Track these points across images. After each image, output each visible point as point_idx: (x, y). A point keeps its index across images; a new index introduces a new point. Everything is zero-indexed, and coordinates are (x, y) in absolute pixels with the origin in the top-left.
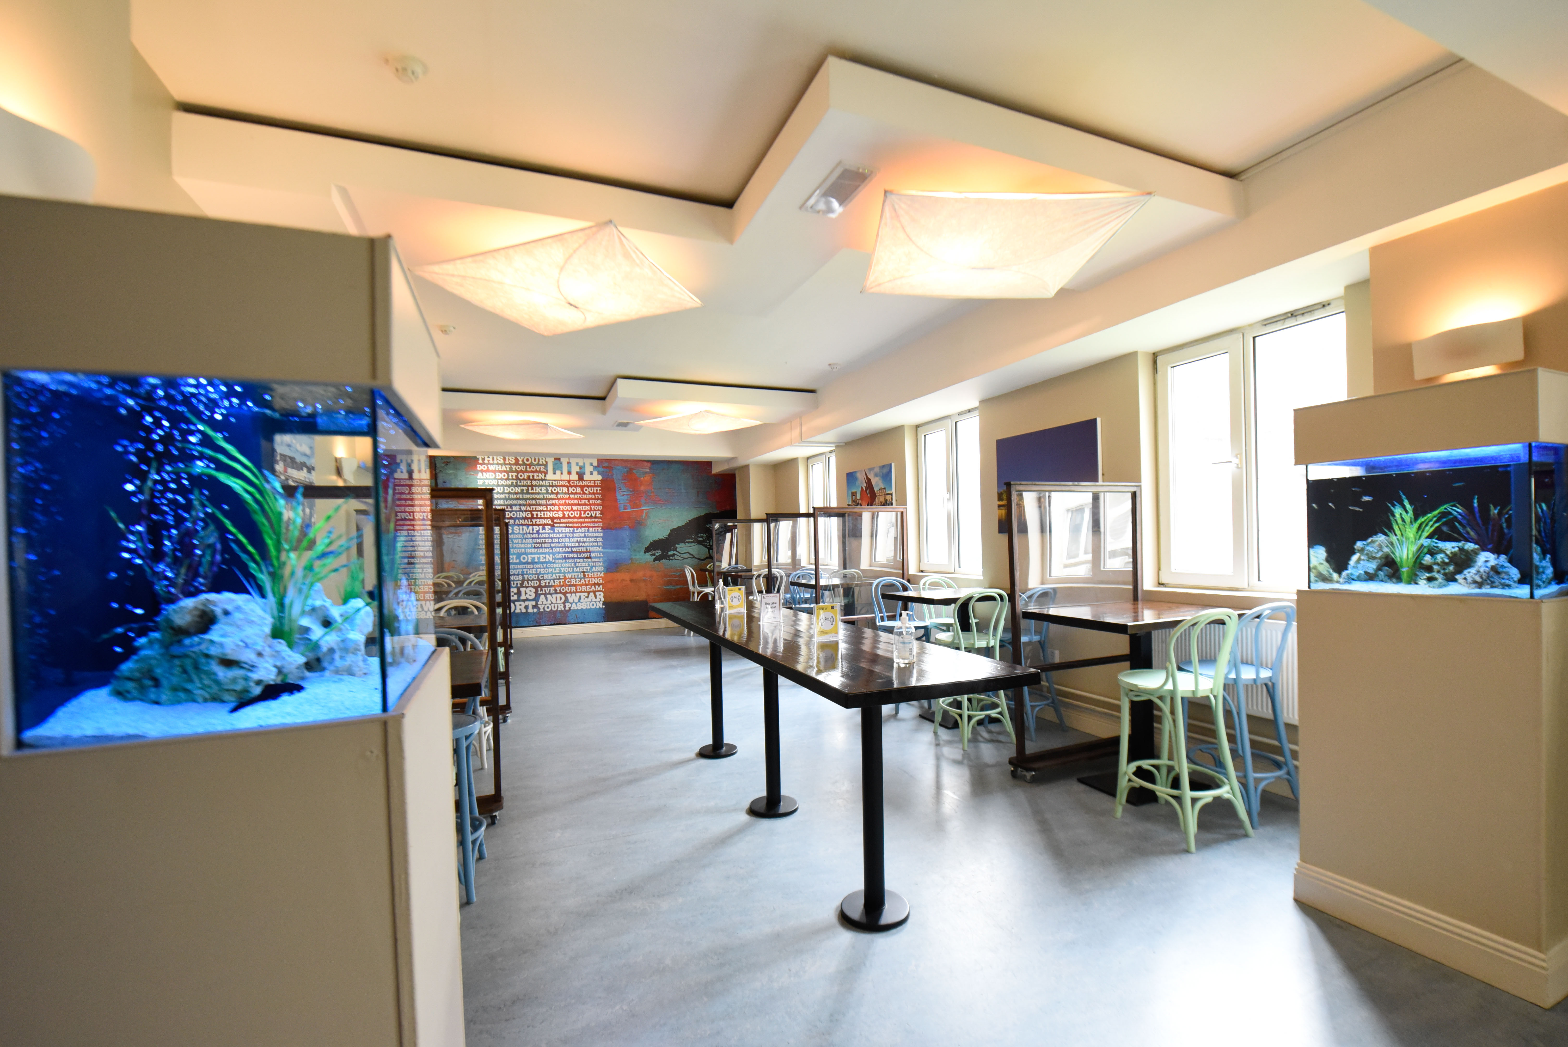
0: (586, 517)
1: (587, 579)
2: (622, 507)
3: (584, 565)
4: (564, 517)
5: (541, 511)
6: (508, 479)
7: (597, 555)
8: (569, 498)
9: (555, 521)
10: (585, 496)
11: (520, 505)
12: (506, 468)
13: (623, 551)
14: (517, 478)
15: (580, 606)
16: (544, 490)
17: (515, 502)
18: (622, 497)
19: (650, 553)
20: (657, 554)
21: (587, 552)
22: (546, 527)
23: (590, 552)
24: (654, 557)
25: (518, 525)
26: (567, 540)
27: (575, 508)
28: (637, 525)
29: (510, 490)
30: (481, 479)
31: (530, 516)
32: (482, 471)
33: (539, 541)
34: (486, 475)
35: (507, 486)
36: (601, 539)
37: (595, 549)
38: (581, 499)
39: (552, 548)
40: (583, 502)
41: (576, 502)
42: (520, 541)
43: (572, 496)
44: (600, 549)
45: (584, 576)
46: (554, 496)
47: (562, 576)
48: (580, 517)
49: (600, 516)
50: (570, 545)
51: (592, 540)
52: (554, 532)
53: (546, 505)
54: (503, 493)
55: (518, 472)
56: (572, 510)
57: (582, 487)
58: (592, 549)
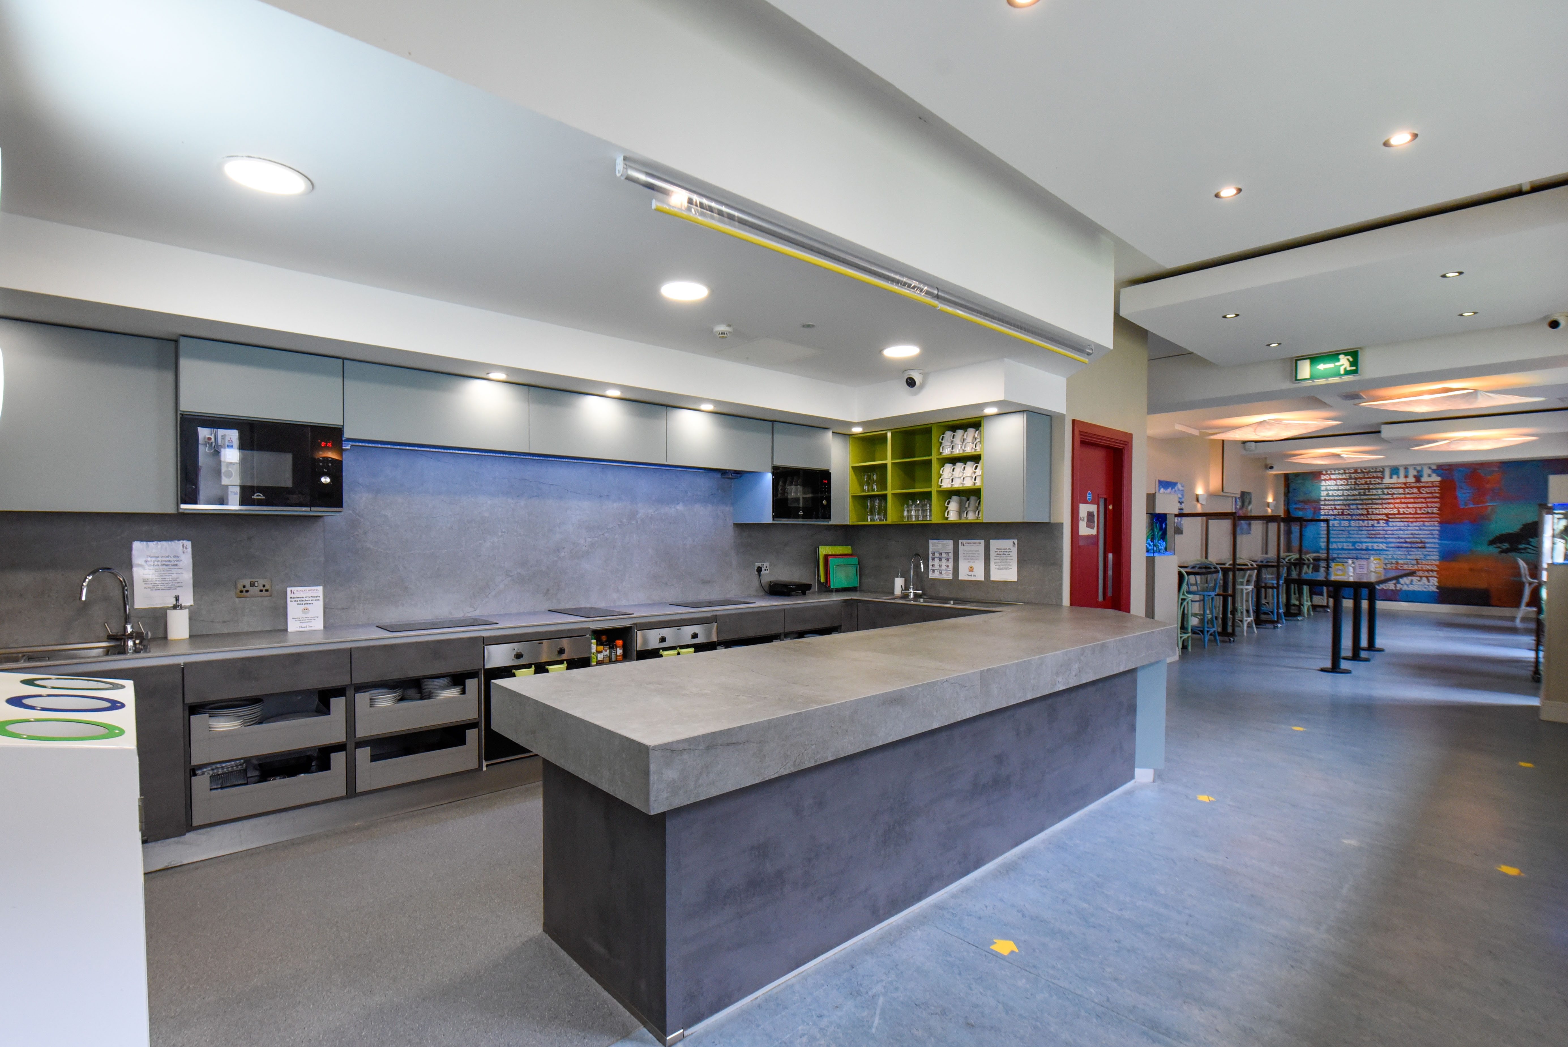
0: (1423, 514)
1: (1419, 566)
2: (1463, 503)
3: (1417, 554)
4: (1399, 513)
5: (1376, 509)
6: (1347, 485)
7: (1433, 545)
8: (1405, 498)
9: (1390, 516)
10: (1421, 495)
11: (1357, 504)
12: (1346, 476)
13: (1463, 543)
14: (1356, 484)
15: (1411, 588)
16: (1380, 492)
17: (1353, 502)
18: (1464, 495)
19: (1495, 546)
20: (1504, 547)
21: (1421, 542)
22: (1381, 521)
23: (1424, 543)
24: (1500, 549)
25: (1354, 520)
26: (1401, 532)
27: (1410, 506)
28: (1478, 520)
29: (1348, 493)
30: (1324, 486)
31: (1366, 513)
32: (1325, 480)
33: (1373, 532)
34: (1328, 483)
35: (1346, 490)
36: (1437, 532)
37: (1430, 540)
38: (1417, 498)
39: (1385, 538)
40: (1419, 500)
41: (1412, 500)
42: (1355, 532)
43: (1408, 496)
44: (1436, 541)
45: (1418, 563)
46: (1390, 496)
47: (1394, 561)
48: (1416, 513)
49: (1438, 512)
50: (1403, 536)
51: (1428, 532)
52: (1389, 526)
53: (1381, 504)
54: (1343, 495)
55: (1356, 479)
56: (1408, 508)
57: (1419, 488)
58: (1427, 540)
